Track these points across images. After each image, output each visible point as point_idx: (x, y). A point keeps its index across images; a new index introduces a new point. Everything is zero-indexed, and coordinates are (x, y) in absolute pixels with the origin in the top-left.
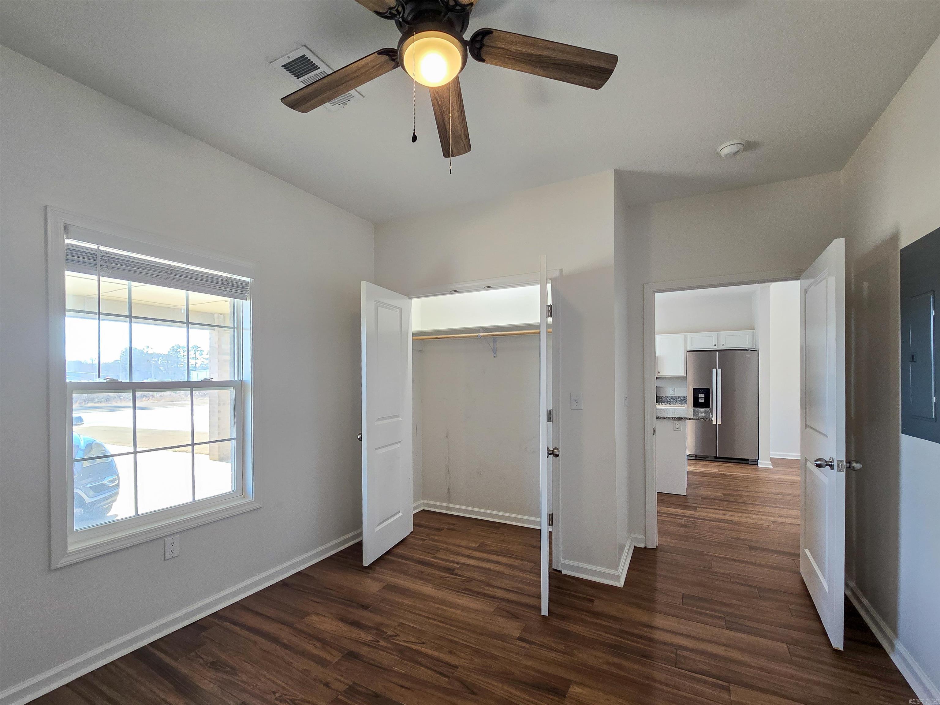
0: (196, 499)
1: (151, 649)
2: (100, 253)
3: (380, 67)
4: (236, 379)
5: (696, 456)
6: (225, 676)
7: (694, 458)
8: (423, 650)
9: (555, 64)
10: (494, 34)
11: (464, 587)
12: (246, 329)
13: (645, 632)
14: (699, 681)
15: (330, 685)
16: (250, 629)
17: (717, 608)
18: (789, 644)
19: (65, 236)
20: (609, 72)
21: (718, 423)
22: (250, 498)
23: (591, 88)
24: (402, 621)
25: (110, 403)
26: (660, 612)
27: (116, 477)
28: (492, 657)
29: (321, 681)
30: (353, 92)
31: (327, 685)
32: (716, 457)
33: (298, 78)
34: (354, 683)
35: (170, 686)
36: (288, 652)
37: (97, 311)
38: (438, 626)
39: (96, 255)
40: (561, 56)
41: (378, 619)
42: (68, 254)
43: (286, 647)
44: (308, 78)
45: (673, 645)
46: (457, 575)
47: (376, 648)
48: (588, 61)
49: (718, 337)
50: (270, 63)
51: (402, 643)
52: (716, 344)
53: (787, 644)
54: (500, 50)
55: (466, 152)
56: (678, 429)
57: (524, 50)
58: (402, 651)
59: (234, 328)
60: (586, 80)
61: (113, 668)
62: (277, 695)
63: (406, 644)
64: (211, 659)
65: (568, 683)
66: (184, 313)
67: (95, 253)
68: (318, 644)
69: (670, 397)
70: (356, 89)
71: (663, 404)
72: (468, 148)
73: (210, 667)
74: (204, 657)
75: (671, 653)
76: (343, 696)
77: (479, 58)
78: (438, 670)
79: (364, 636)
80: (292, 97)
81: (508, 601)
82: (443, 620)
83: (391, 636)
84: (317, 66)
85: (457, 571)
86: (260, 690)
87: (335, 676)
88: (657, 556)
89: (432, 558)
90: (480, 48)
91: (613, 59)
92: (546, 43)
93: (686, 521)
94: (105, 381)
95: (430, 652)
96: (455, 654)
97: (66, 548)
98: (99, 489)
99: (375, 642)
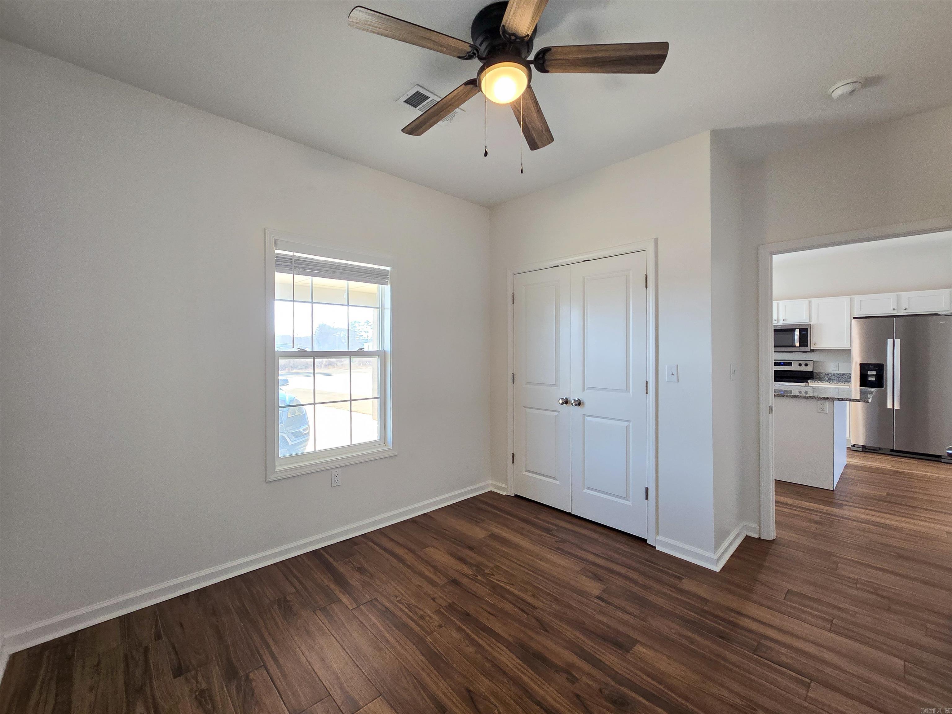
0: (352, 444)
1: (322, 551)
2: (294, 258)
3: (468, 93)
4: (380, 350)
5: (864, 447)
6: (366, 579)
7: (861, 449)
8: (512, 589)
9: (611, 61)
10: (552, 50)
11: (557, 546)
12: (388, 309)
13: (732, 617)
14: (776, 670)
15: (436, 600)
16: (385, 549)
17: (825, 609)
18: (907, 661)
19: (275, 248)
20: (663, 57)
21: (895, 408)
22: (389, 447)
23: (648, 73)
24: (498, 564)
25: (308, 370)
26: (754, 602)
27: (308, 426)
28: (570, 607)
29: (429, 596)
30: (457, 110)
31: (433, 599)
32: (892, 450)
33: (415, 108)
34: (453, 602)
35: (332, 578)
36: (410, 571)
37: (292, 300)
38: (527, 573)
39: (292, 259)
40: (613, 54)
41: (481, 559)
42: (277, 260)
43: (409, 567)
44: (422, 106)
45: (756, 633)
46: (553, 535)
47: (474, 580)
48: (640, 53)
49: (898, 299)
50: (396, 101)
51: (495, 581)
52: (896, 308)
53: (905, 661)
54: (560, 61)
55: (550, 143)
56: (823, 411)
57: (580, 56)
58: (494, 588)
59: (379, 308)
60: (642, 68)
61: (300, 559)
62: (399, 599)
63: (499, 583)
64: (358, 566)
65: (635, 642)
66: (346, 298)
67: (291, 258)
68: (432, 569)
69: (831, 373)
70: (459, 107)
71: (818, 381)
72: (550, 139)
73: (357, 570)
74: (354, 563)
75: (755, 640)
76: (443, 609)
77: (543, 69)
78: (519, 606)
79: (465, 569)
80: (408, 128)
81: (595, 564)
82: (532, 569)
83: (487, 574)
84: (428, 96)
85: (553, 532)
86: (387, 592)
87: (440, 594)
88: (770, 549)
89: (534, 518)
90: (543, 63)
91: (665, 46)
92: (598, 47)
93: (822, 518)
94: (297, 350)
95: (516, 592)
96: (537, 598)
97: (275, 468)
98: (298, 435)
99: (475, 576)
